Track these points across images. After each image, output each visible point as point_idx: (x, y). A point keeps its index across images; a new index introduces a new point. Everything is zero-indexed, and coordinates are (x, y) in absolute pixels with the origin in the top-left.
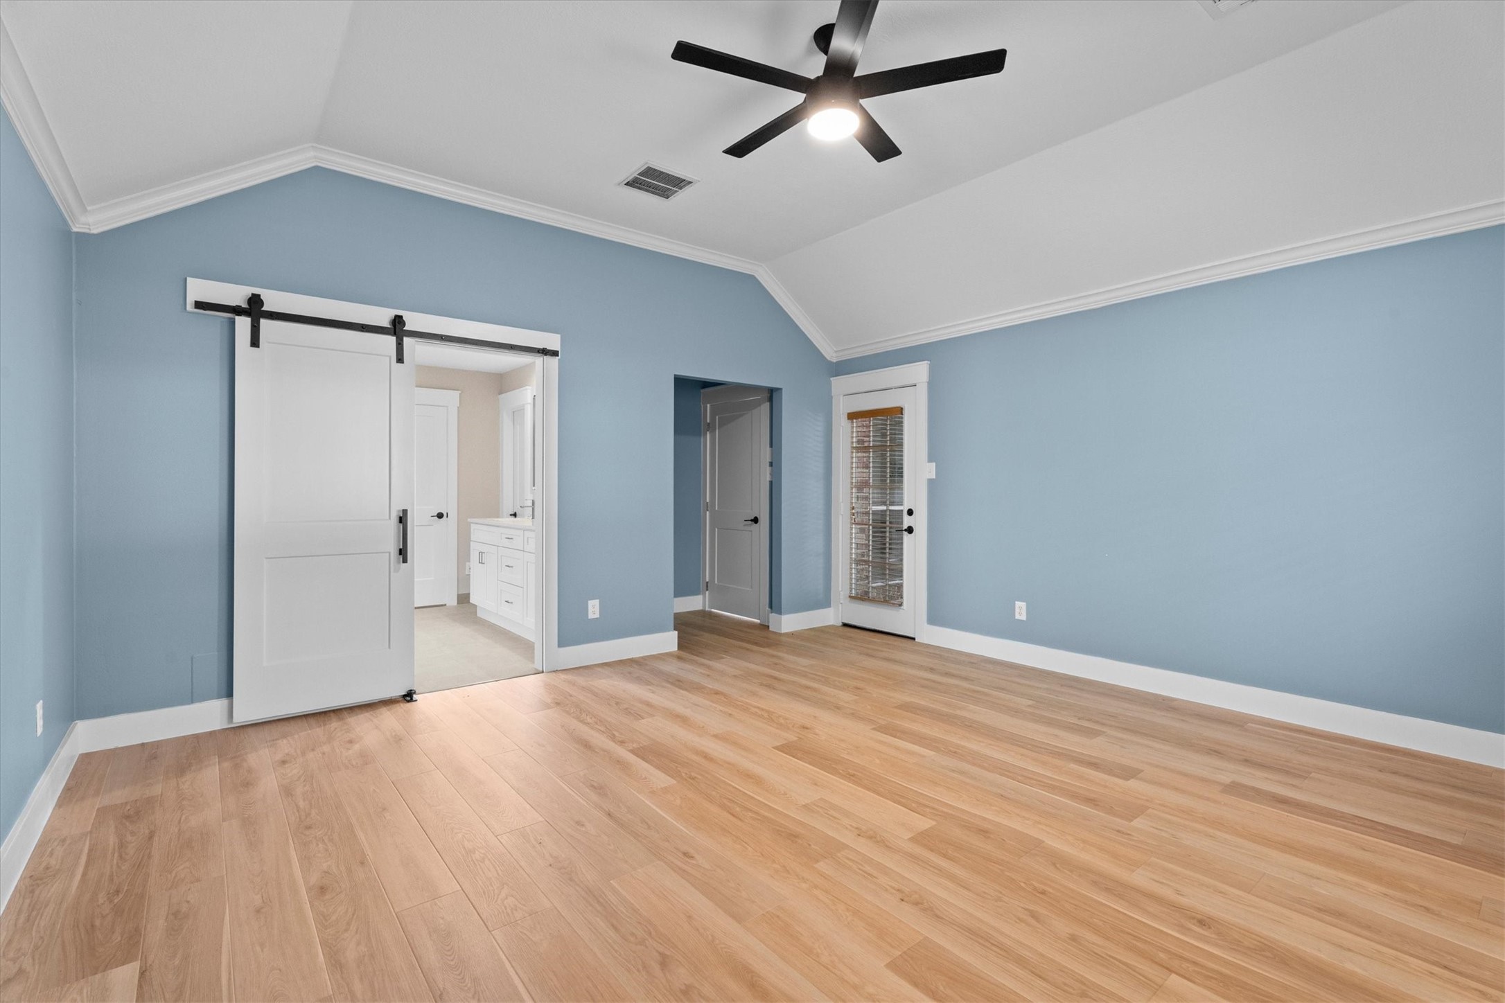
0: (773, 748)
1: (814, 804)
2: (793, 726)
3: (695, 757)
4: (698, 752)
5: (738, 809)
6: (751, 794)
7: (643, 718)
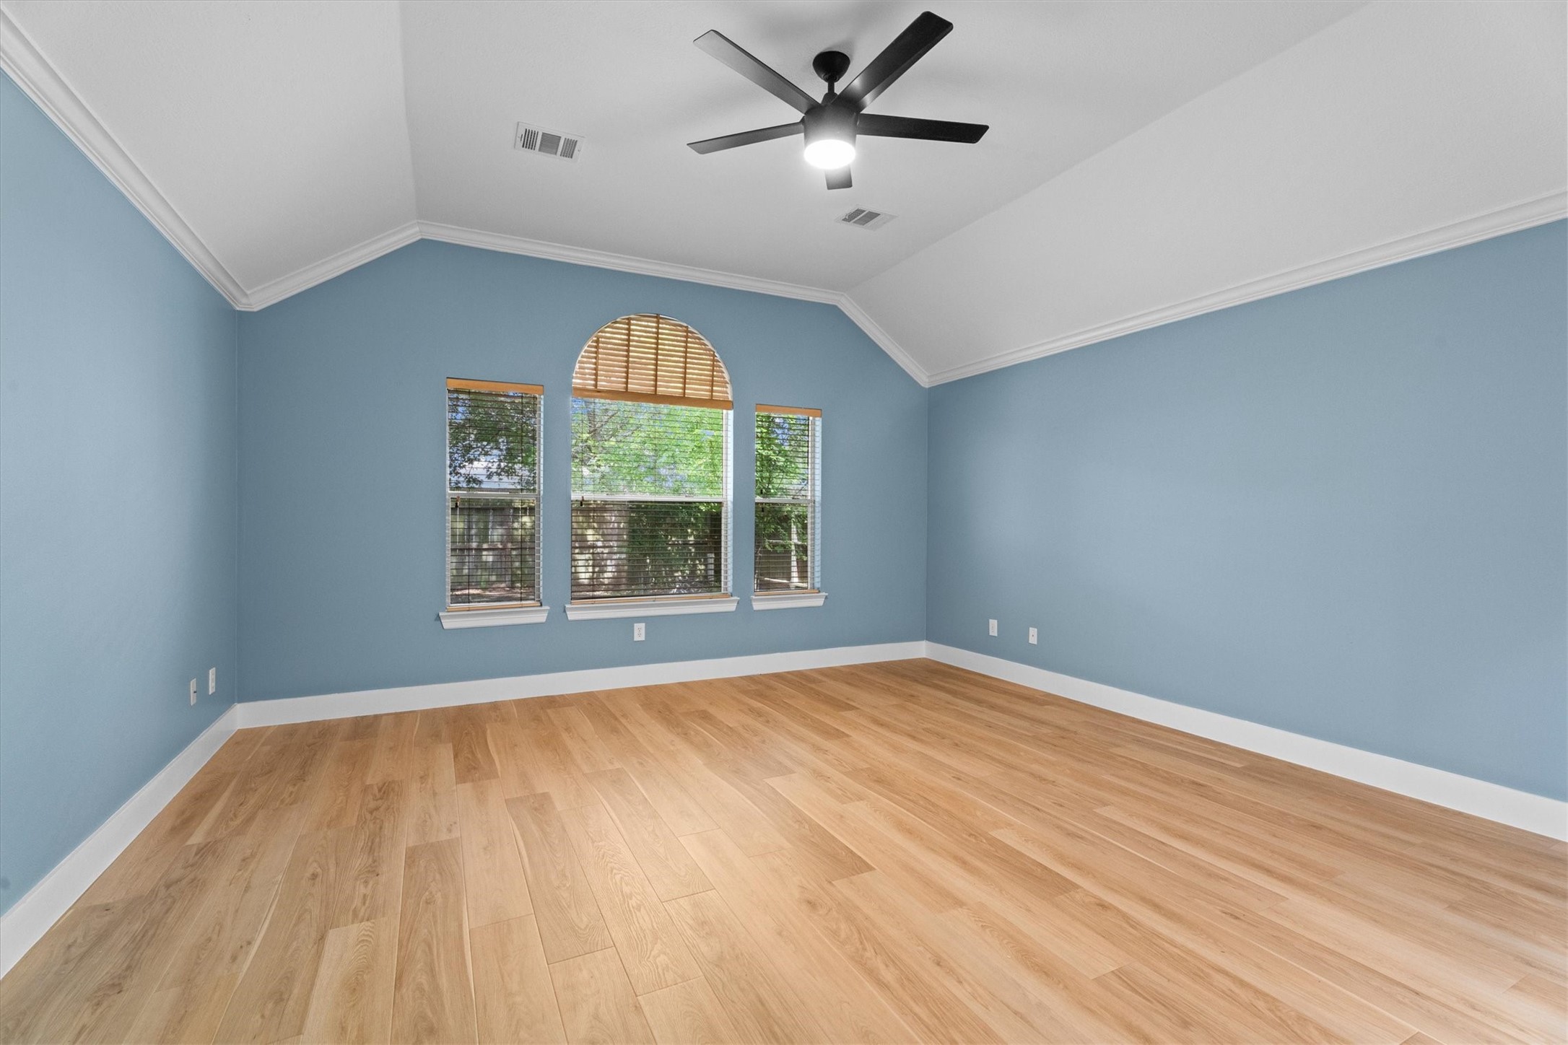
0: (874, 869)
1: (851, 799)
2: (830, 910)
3: (978, 863)
4: (972, 870)
5: (921, 803)
6: (909, 814)
7: (1112, 972)
